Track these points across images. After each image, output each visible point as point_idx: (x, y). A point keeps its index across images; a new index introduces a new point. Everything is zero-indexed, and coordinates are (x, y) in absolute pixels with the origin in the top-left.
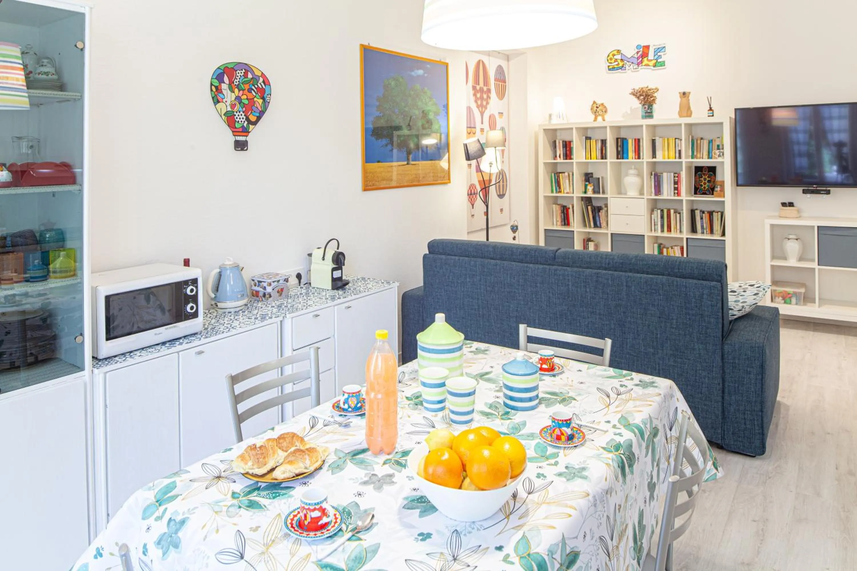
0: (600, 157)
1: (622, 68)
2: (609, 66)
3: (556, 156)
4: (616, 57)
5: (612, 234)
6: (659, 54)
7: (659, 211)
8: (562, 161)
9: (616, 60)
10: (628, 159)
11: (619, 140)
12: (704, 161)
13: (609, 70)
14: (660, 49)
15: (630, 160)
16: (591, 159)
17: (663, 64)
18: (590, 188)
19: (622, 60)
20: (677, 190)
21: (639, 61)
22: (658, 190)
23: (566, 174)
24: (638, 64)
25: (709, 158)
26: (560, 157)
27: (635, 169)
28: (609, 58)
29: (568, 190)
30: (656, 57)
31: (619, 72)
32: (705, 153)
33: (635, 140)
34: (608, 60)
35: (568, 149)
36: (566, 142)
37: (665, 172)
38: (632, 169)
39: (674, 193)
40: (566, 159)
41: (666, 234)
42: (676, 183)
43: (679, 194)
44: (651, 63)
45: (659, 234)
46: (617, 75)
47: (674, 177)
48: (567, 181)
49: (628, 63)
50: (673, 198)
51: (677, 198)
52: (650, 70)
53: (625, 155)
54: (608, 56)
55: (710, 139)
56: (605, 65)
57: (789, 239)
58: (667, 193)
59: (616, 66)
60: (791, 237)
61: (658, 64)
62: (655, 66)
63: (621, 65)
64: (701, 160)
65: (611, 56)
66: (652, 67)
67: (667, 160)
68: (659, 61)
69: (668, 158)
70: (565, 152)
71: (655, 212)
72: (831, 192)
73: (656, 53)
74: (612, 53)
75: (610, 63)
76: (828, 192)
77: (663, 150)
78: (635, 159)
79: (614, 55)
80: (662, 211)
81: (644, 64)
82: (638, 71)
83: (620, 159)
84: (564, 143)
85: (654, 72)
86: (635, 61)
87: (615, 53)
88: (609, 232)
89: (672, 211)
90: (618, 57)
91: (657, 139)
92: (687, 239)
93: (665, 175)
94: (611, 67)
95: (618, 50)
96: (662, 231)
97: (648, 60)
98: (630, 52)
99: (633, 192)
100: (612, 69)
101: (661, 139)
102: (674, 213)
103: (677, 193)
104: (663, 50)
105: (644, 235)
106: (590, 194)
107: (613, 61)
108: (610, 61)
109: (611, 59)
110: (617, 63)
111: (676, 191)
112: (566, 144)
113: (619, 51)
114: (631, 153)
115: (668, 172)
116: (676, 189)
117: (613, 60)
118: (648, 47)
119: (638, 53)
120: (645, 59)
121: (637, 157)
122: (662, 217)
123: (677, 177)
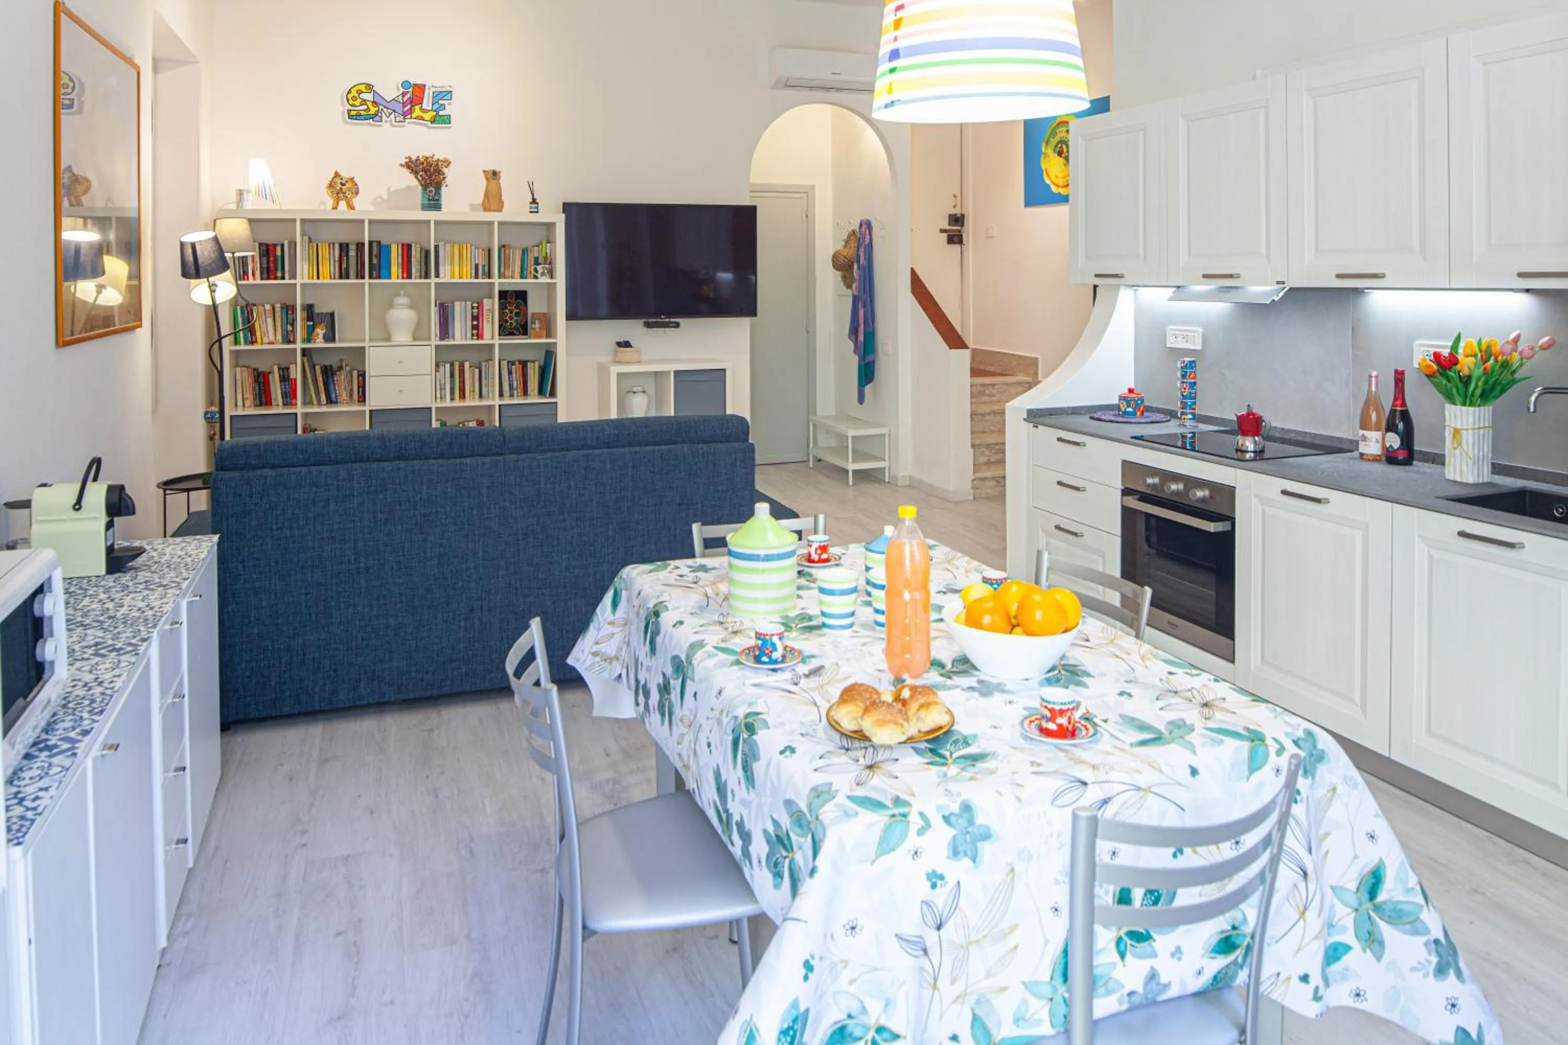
0: (337, 276)
1: (372, 117)
2: (349, 111)
3: (246, 274)
4: (363, 96)
5: (371, 411)
6: (441, 102)
7: (448, 366)
8: (258, 281)
9: (364, 102)
10: (390, 278)
11: (375, 245)
12: (514, 282)
13: (350, 117)
14: (444, 95)
15: (394, 280)
16: (318, 278)
17: (447, 120)
18: (320, 331)
19: (374, 102)
20: (477, 331)
21: (406, 109)
22: (445, 330)
23: (268, 307)
24: (405, 115)
25: (522, 277)
26: (253, 274)
27: (405, 295)
28: (350, 96)
29: (272, 338)
30: (435, 107)
31: (369, 124)
32: (517, 269)
33: (403, 245)
34: (348, 100)
35: (271, 259)
36: (267, 245)
37: (457, 300)
38: (399, 295)
39: (473, 335)
40: (268, 279)
41: (458, 403)
42: (475, 318)
43: (480, 336)
44: (428, 116)
45: (448, 403)
46: (364, 130)
47: (473, 308)
48: (270, 320)
49: (385, 110)
50: (470, 342)
51: (476, 342)
52: (424, 128)
53: (383, 272)
54: (349, 92)
55: (523, 246)
56: (339, 108)
57: (635, 393)
58: (461, 334)
59: (363, 113)
60: (635, 389)
61: (440, 119)
62: (433, 121)
63: (373, 110)
64: (510, 280)
65: (354, 93)
66: (429, 123)
67: (457, 280)
68: (441, 113)
69: (460, 278)
70: (265, 266)
71: (442, 369)
72: (681, 324)
73: (436, 99)
74: (357, 88)
75: (351, 105)
76: (677, 325)
77: (452, 264)
78: (403, 278)
79: (360, 92)
80: (452, 365)
81: (414, 115)
82: (404, 126)
83: (376, 278)
84: (265, 248)
85: (432, 130)
86: (399, 108)
87: (363, 88)
88: (367, 408)
89: (467, 365)
90: (369, 97)
91: (441, 244)
92: (500, 406)
93: (457, 305)
94: (353, 113)
95: (369, 85)
96: (452, 399)
97: (421, 109)
98: (390, 91)
99: (402, 336)
100: (354, 117)
101: (448, 246)
102: (470, 367)
103: (478, 335)
104: (448, 97)
105: (430, 408)
106: (319, 343)
107: (357, 103)
108: (351, 102)
109: (354, 98)
110: (365, 107)
111: (475, 332)
112: (268, 250)
113: (370, 87)
114: (395, 269)
115: (461, 300)
116: (474, 327)
117: (359, 101)
118: (421, 88)
119: (403, 95)
120: (417, 108)
121: (405, 275)
122: (452, 376)
123: (478, 308)
